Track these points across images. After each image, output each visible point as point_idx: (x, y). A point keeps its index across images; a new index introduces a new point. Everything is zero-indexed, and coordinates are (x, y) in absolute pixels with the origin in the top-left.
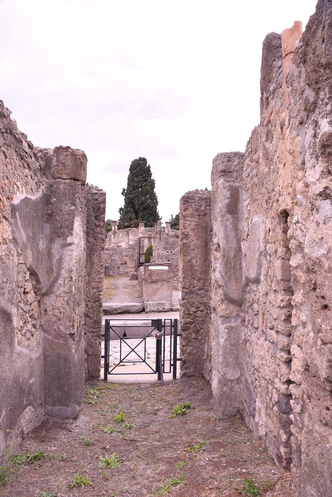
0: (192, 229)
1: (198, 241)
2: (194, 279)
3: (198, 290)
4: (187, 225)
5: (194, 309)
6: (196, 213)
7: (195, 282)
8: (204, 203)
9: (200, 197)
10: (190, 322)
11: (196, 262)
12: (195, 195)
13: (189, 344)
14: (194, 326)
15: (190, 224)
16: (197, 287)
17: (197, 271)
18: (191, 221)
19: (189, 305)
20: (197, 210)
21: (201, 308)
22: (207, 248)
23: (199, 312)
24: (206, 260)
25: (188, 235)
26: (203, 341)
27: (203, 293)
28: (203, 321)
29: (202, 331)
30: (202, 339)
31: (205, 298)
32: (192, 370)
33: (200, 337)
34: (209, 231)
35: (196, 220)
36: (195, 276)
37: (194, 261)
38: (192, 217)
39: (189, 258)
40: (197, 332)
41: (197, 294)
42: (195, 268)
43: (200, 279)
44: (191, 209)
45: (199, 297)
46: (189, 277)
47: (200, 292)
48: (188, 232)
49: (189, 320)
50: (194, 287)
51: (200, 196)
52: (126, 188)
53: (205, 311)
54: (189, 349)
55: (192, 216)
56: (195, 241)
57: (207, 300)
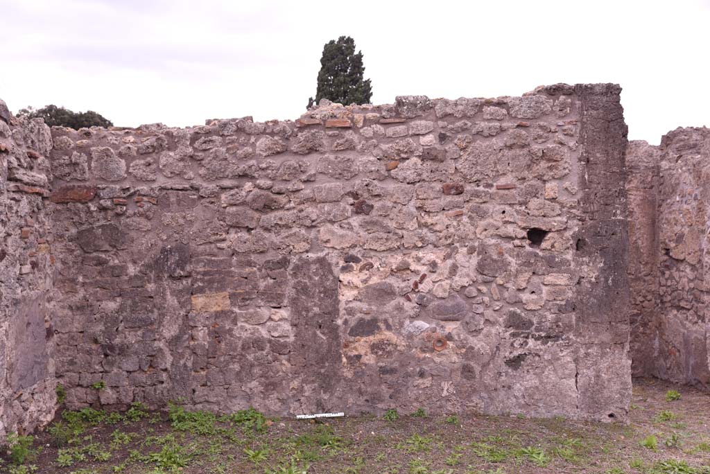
0: (638, 205)
1: (644, 219)
2: (640, 263)
3: (645, 276)
4: (632, 200)
5: (640, 299)
6: (642, 186)
7: (642, 266)
8: (650, 173)
9: (646, 167)
10: (637, 313)
11: (643, 243)
12: (640, 164)
13: (637, 339)
14: (642, 318)
15: (635, 199)
16: (644, 272)
17: (643, 254)
18: (635, 195)
19: (635, 293)
20: (643, 182)
21: (649, 298)
22: (654, 227)
23: (647, 302)
24: (654, 240)
25: (632, 212)
26: (652, 336)
27: (651, 280)
28: (652, 312)
29: (650, 324)
30: (651, 334)
31: (653, 286)
32: (640, 370)
33: (648, 332)
34: (657, 207)
35: (642, 193)
36: (641, 261)
37: (640, 242)
38: (637, 191)
39: (634, 239)
40: (645, 325)
41: (644, 281)
42: (642, 250)
43: (647, 263)
44: (636, 181)
45: (646, 284)
46: (635, 261)
47: (647, 278)
48: (633, 209)
49: (635, 311)
50: (640, 273)
51: (645, 164)
52: (314, 98)
53: (653, 300)
54: (637, 346)
55: (637, 188)
56: (640, 219)
57: (655, 287)
